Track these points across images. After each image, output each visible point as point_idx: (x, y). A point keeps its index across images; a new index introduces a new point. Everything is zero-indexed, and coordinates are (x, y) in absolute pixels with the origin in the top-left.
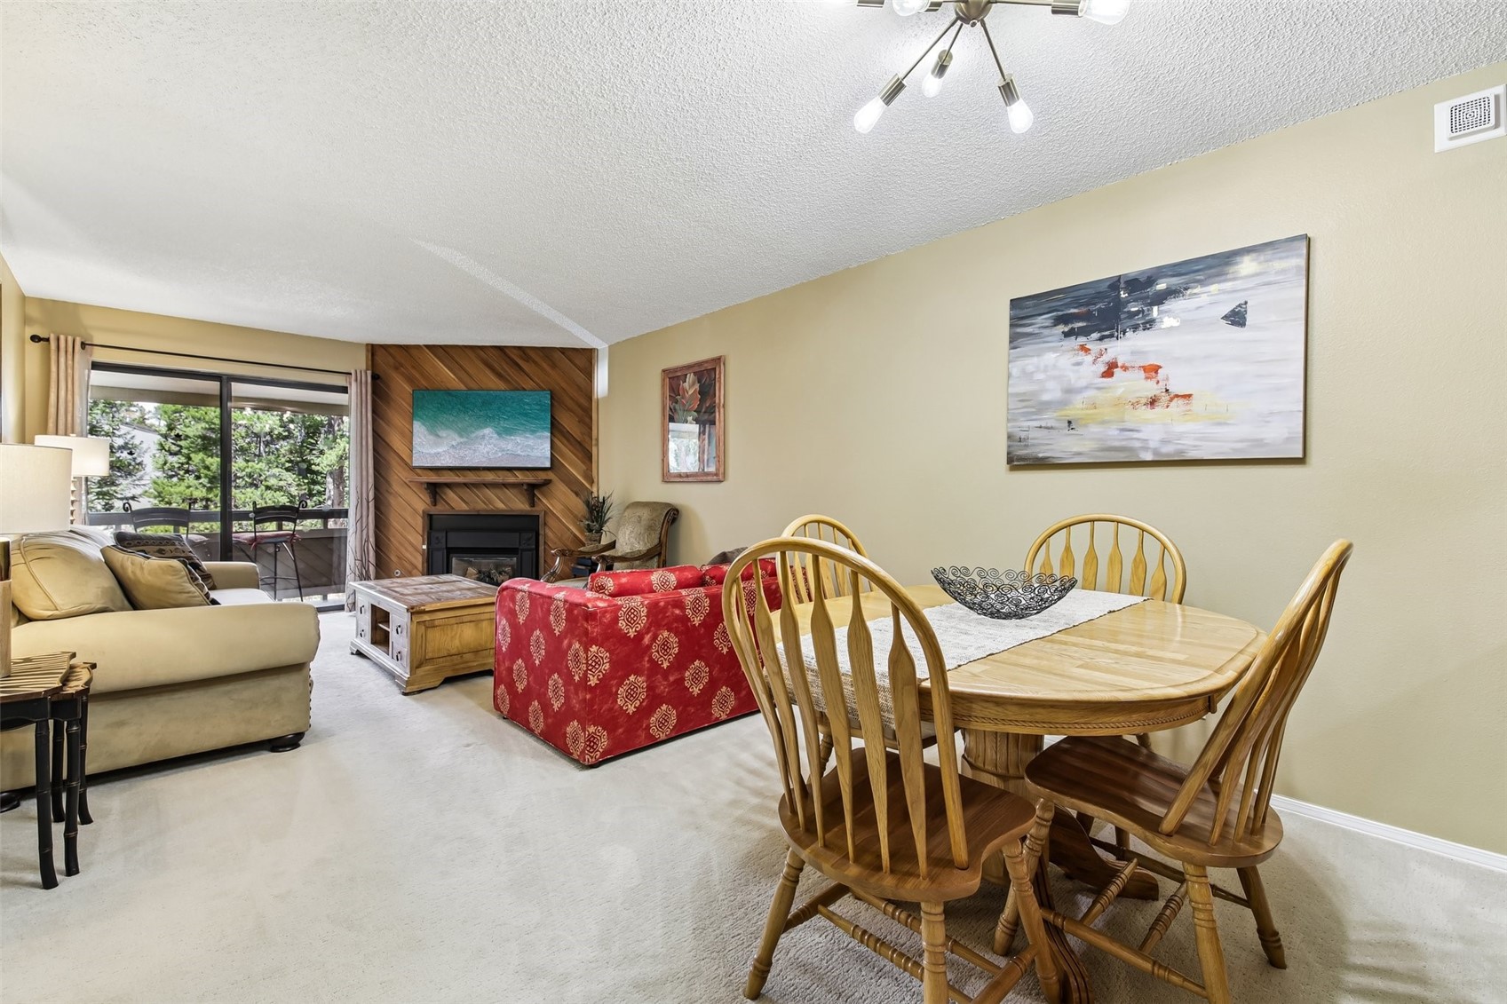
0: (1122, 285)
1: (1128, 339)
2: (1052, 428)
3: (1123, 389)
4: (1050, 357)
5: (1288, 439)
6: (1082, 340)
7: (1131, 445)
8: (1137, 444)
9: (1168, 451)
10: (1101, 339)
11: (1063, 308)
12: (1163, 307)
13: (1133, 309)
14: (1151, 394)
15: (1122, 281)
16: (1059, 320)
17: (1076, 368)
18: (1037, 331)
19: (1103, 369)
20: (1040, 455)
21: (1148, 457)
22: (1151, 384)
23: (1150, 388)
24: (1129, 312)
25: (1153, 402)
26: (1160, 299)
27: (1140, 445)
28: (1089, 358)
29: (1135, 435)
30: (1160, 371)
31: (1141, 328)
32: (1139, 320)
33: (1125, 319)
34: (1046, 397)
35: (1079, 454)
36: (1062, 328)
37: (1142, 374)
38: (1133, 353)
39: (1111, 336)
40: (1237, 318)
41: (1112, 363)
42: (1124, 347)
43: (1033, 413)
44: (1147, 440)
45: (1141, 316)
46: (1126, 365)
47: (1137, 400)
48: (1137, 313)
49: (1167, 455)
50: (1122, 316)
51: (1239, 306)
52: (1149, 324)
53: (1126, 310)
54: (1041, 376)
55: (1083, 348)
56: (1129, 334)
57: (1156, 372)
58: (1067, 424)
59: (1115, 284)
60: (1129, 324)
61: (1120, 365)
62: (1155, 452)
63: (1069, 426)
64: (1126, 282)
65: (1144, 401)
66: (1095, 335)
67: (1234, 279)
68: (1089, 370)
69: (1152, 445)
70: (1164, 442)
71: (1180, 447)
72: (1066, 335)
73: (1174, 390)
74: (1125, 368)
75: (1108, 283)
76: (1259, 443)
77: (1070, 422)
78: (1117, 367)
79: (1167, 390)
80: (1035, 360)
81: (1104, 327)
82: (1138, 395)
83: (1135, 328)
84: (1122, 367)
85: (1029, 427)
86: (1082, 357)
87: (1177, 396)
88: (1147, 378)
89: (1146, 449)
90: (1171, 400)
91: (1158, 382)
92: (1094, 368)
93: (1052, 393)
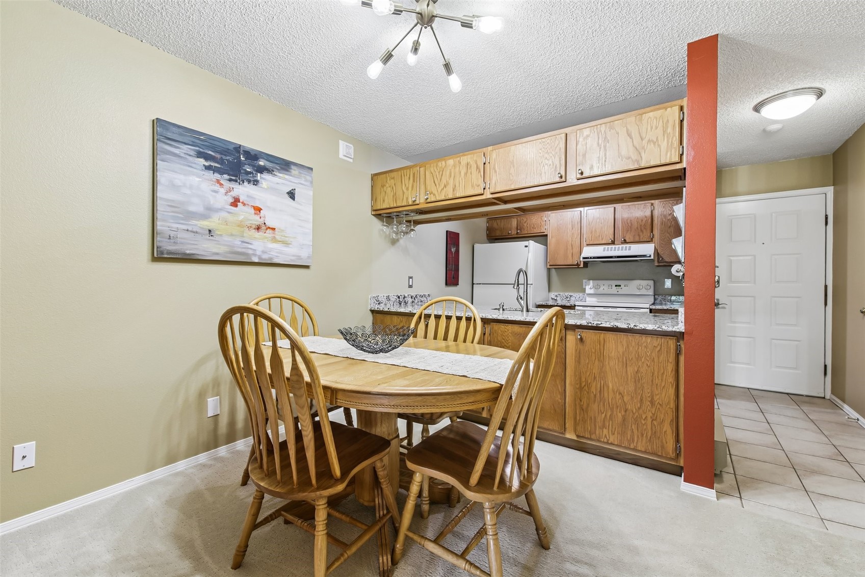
0: (241, 152)
1: (245, 187)
2: (197, 232)
3: (243, 217)
4: (194, 180)
5: (308, 257)
6: (217, 176)
7: (247, 252)
8: (250, 252)
9: (266, 257)
10: (230, 180)
11: (203, 147)
12: (263, 176)
13: (248, 170)
14: (257, 223)
15: (241, 148)
16: (200, 155)
17: (214, 194)
18: (182, 155)
19: (232, 200)
20: (188, 252)
21: (256, 260)
22: (257, 217)
23: (256, 220)
24: (245, 170)
25: (258, 228)
26: (261, 170)
27: (252, 252)
28: (222, 191)
29: (250, 246)
30: (261, 211)
31: (252, 183)
32: (250, 177)
33: (243, 173)
34: (192, 208)
35: (217, 254)
36: (202, 161)
37: (253, 211)
38: (248, 196)
39: (236, 181)
40: (291, 194)
41: (237, 198)
42: (243, 190)
43: (182, 219)
44: (255, 250)
45: (252, 175)
46: (245, 202)
47: (250, 225)
48: (250, 173)
49: (265, 259)
50: (242, 171)
51: (293, 190)
52: (256, 182)
53: (244, 168)
54: (188, 192)
55: (218, 181)
56: (246, 183)
57: (260, 212)
58: (208, 232)
59: (238, 148)
60: (245, 178)
61: (241, 201)
62: (260, 258)
63: (210, 233)
64: (243, 151)
65: (254, 227)
66: (226, 176)
67: (291, 176)
68: (222, 199)
69: (258, 253)
70: (264, 252)
71: (270, 256)
72: (208, 168)
73: (269, 224)
74: (244, 204)
75: (234, 146)
76: (299, 257)
77: (210, 231)
78: (239, 202)
79: (265, 223)
80: (182, 177)
81: (231, 173)
82: (251, 222)
83: (249, 182)
84: (242, 203)
85: (178, 228)
86: (217, 187)
87: (269, 228)
88: (255, 214)
89: (255, 255)
90: (267, 229)
91: (260, 218)
92: (226, 198)
93: (196, 207)
